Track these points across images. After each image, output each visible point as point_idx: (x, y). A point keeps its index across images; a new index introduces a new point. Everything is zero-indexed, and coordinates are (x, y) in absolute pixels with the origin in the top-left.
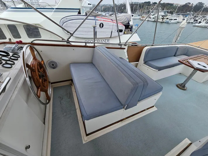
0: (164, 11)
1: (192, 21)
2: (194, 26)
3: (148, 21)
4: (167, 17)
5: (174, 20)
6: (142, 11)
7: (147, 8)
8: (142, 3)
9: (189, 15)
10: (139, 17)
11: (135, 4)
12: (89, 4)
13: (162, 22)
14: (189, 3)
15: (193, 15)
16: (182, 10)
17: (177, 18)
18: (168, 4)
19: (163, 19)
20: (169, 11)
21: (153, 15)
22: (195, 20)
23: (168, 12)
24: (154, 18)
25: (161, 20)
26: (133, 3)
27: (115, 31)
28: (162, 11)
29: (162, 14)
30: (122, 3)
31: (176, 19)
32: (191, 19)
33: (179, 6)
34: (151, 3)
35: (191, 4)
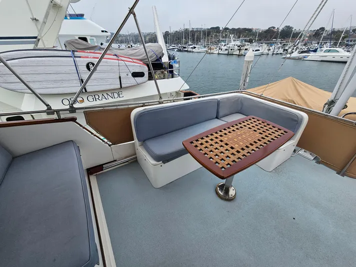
0: (241, 39)
1: (281, 51)
2: (284, 58)
3: (219, 54)
4: (245, 47)
5: (256, 51)
6: (208, 40)
7: (216, 35)
8: (208, 29)
9: (276, 43)
10: (205, 49)
11: (197, 31)
12: (103, 31)
13: (239, 55)
14: (274, 28)
15: (281, 43)
16: (266, 37)
17: (260, 49)
18: (245, 29)
19: (240, 50)
20: (248, 39)
21: (225, 45)
22: (284, 50)
23: (246, 41)
24: (226, 49)
25: (237, 52)
26: (195, 30)
27: (127, 75)
28: (239, 39)
29: (237, 44)
30: (178, 31)
31: (258, 49)
32: (279, 48)
33: (261, 31)
34: (221, 29)
35: (276, 28)
